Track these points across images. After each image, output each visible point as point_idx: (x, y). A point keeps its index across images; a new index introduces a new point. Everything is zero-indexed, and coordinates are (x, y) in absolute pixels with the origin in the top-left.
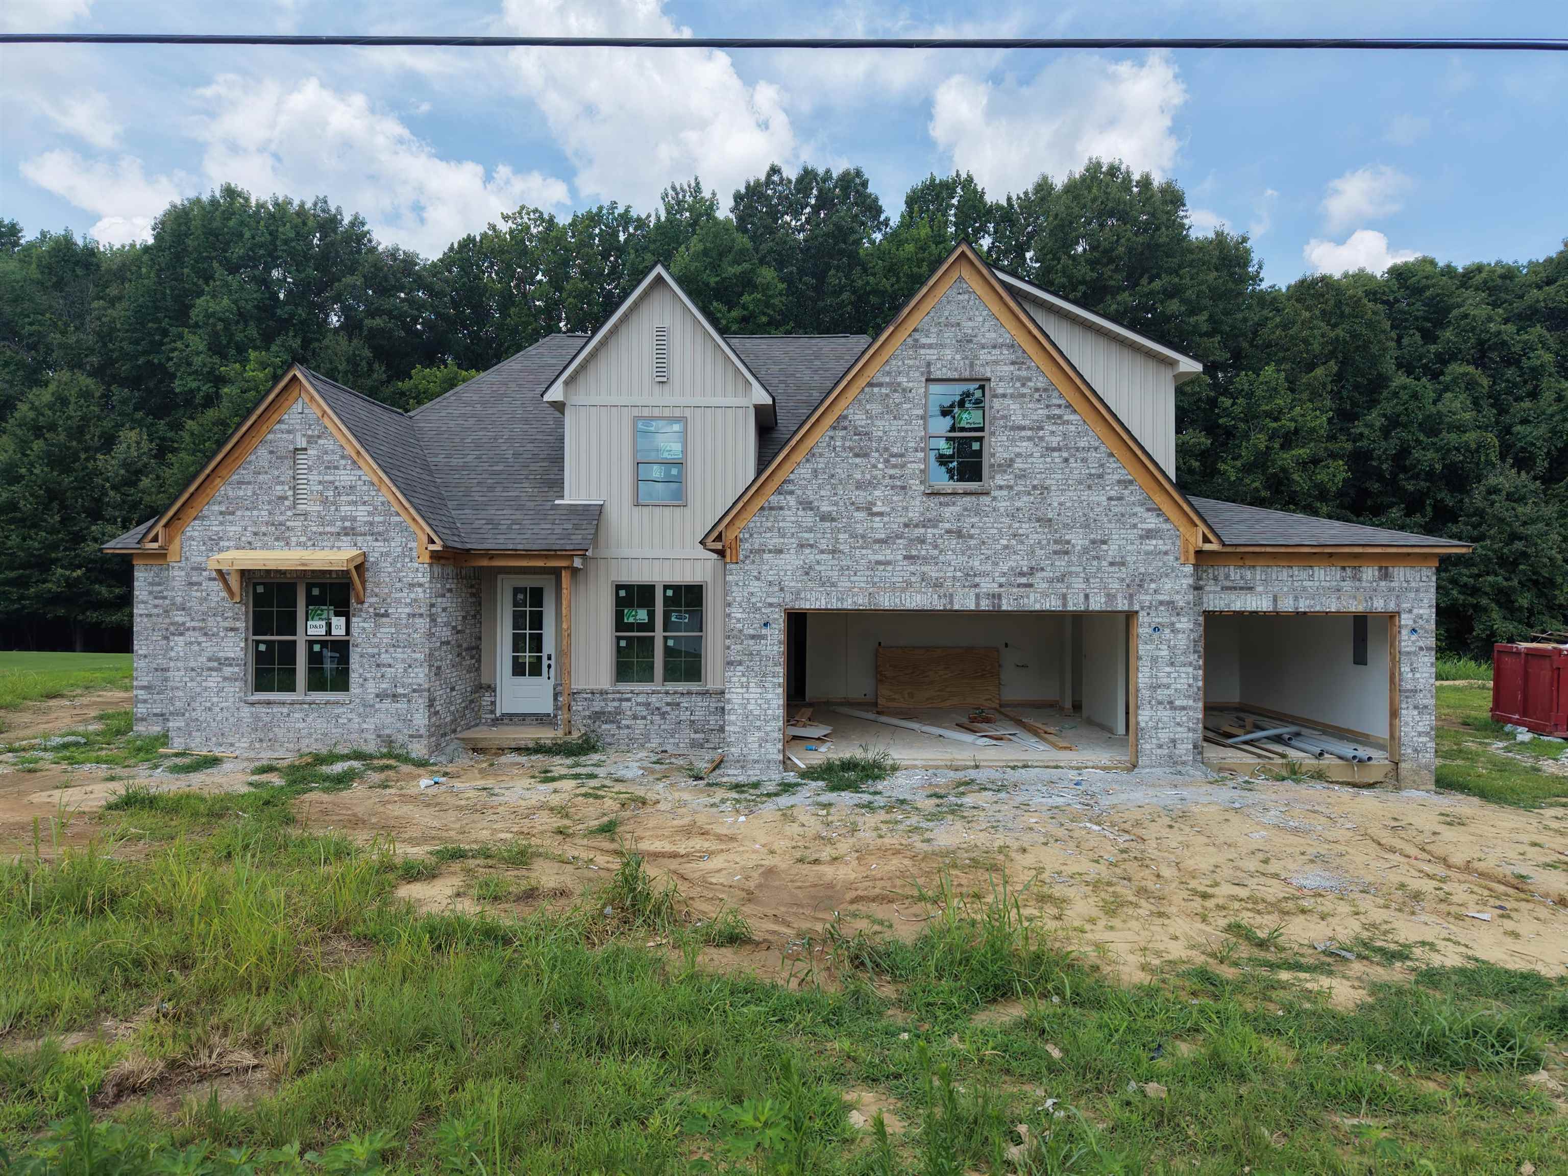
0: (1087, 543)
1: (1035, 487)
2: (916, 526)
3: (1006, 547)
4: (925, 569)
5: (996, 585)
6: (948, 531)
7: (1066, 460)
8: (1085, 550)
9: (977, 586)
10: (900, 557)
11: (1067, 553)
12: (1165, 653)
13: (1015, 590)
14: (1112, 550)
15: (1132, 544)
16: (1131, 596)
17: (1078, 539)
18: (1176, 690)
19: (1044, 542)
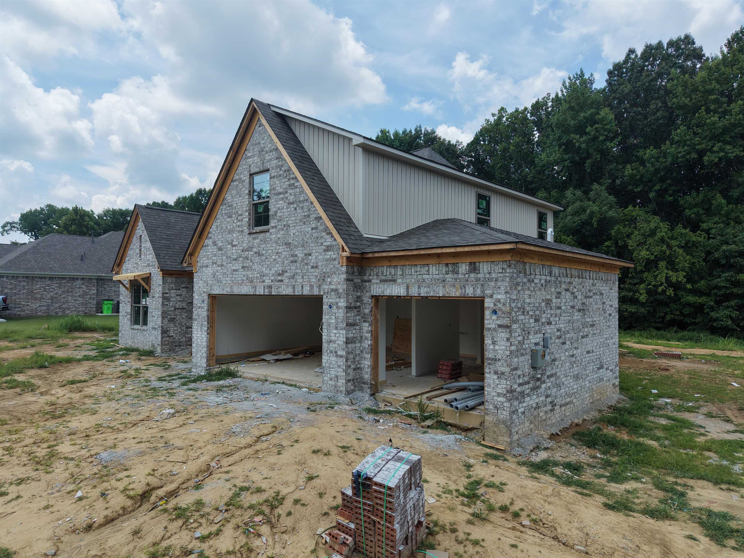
0: (303, 255)
1: (284, 225)
2: (245, 251)
3: (275, 260)
4: (248, 273)
5: (270, 281)
6: (255, 253)
7: (295, 209)
8: (303, 260)
9: (264, 281)
10: (240, 267)
11: (296, 262)
12: (333, 321)
13: (277, 283)
14: (312, 259)
15: (321, 255)
16: (320, 286)
17: (300, 254)
18: (338, 344)
19: (288, 256)
